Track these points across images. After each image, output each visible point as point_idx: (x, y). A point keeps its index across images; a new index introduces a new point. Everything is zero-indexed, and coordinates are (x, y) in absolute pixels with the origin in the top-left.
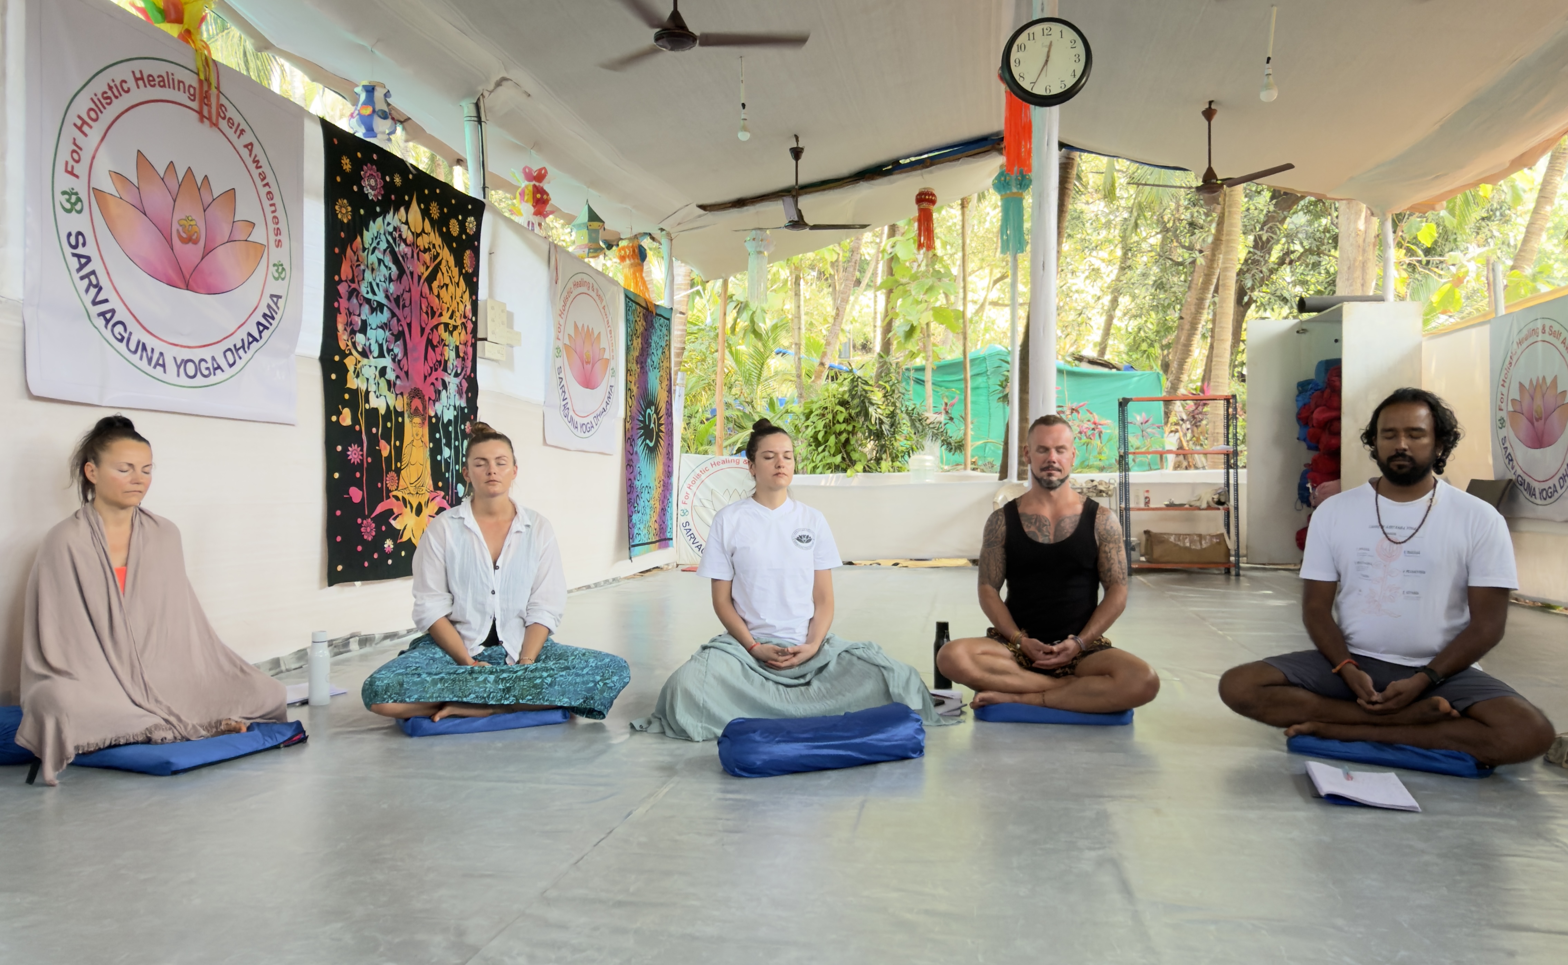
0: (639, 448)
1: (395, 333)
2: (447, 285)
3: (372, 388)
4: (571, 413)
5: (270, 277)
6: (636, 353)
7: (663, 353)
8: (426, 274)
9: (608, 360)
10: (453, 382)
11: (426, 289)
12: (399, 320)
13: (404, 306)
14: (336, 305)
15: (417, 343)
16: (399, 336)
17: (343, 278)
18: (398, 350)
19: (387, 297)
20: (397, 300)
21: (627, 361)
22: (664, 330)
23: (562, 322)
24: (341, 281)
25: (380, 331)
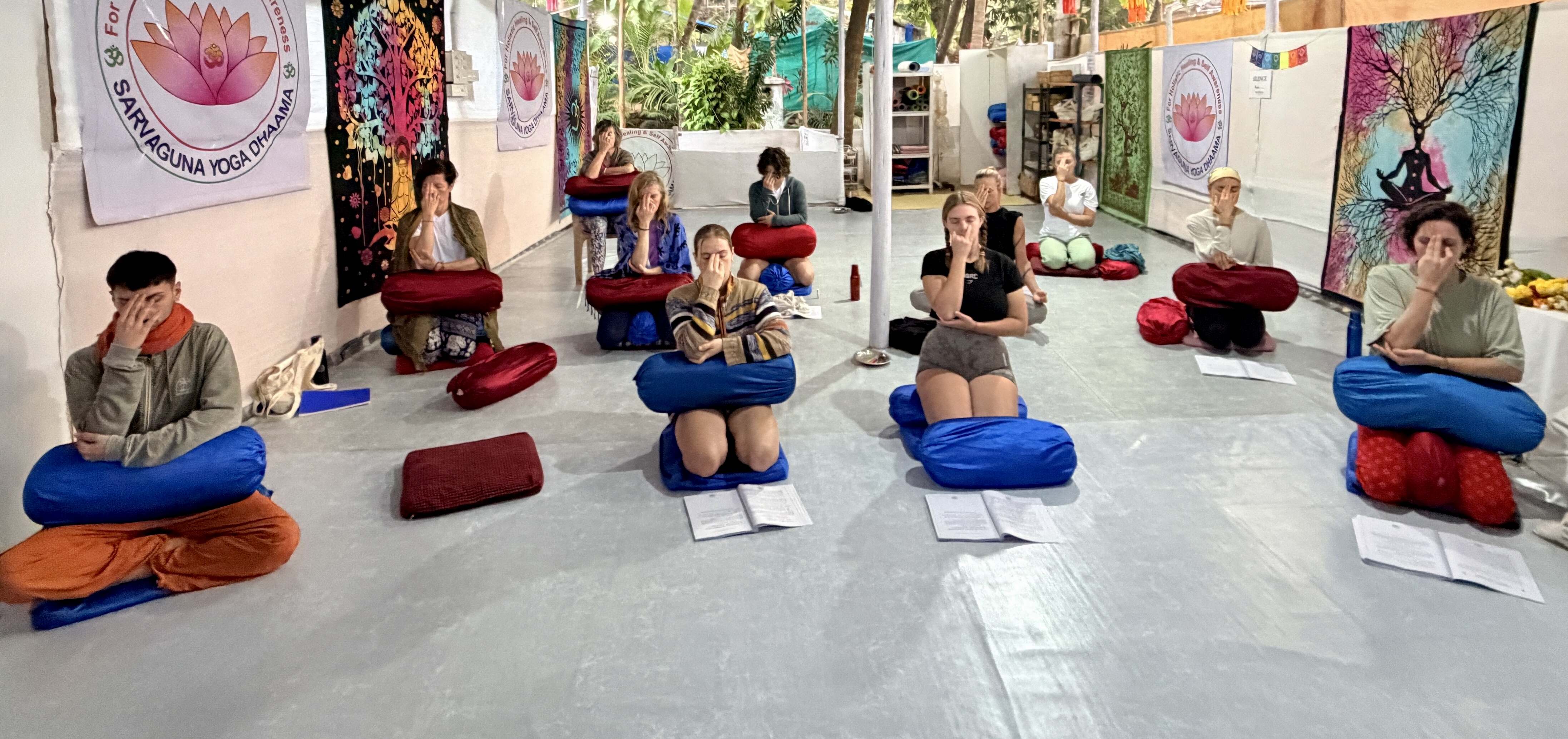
0: (568, 135)
1: (383, 96)
2: (420, 49)
3: (368, 145)
4: (517, 121)
5: (282, 76)
6: (562, 64)
7: (582, 56)
8: (404, 44)
9: (543, 75)
10: (428, 123)
11: (404, 57)
12: (385, 87)
13: (388, 74)
14: (337, 85)
15: (400, 99)
16: (386, 99)
17: (341, 63)
18: (386, 111)
19: (375, 71)
20: (383, 71)
21: (557, 71)
22: (582, 39)
23: (508, 54)
24: (339, 65)
25: (372, 99)
